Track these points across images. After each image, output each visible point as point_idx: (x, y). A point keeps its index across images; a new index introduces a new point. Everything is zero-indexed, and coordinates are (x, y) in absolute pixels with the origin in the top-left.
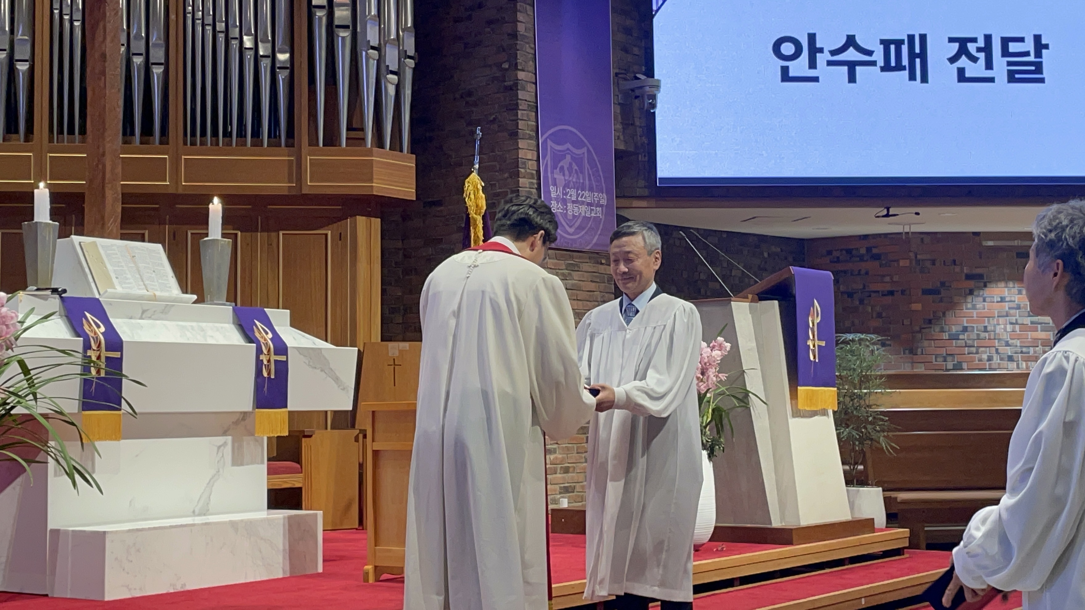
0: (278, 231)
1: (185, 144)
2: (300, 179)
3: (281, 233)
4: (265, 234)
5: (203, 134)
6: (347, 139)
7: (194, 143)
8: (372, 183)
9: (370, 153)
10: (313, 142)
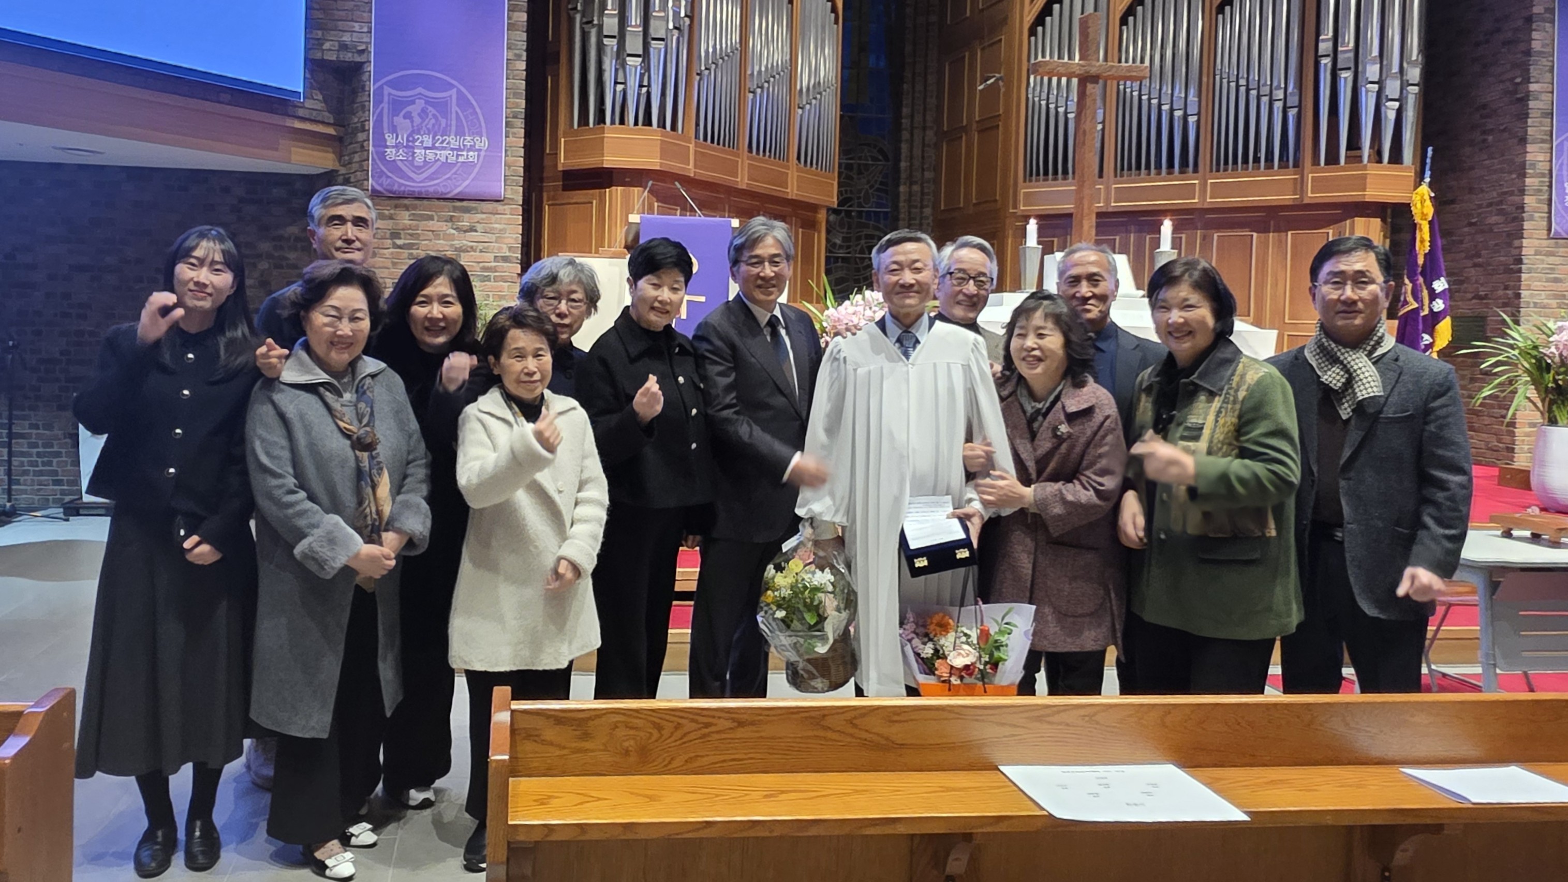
0: (1286, 231)
1: (1211, 171)
2: (1303, 191)
3: (1289, 233)
4: (1276, 234)
5: (1226, 163)
6: (1346, 157)
7: (1218, 170)
8: (1365, 191)
9: (1365, 168)
10: (1316, 161)
